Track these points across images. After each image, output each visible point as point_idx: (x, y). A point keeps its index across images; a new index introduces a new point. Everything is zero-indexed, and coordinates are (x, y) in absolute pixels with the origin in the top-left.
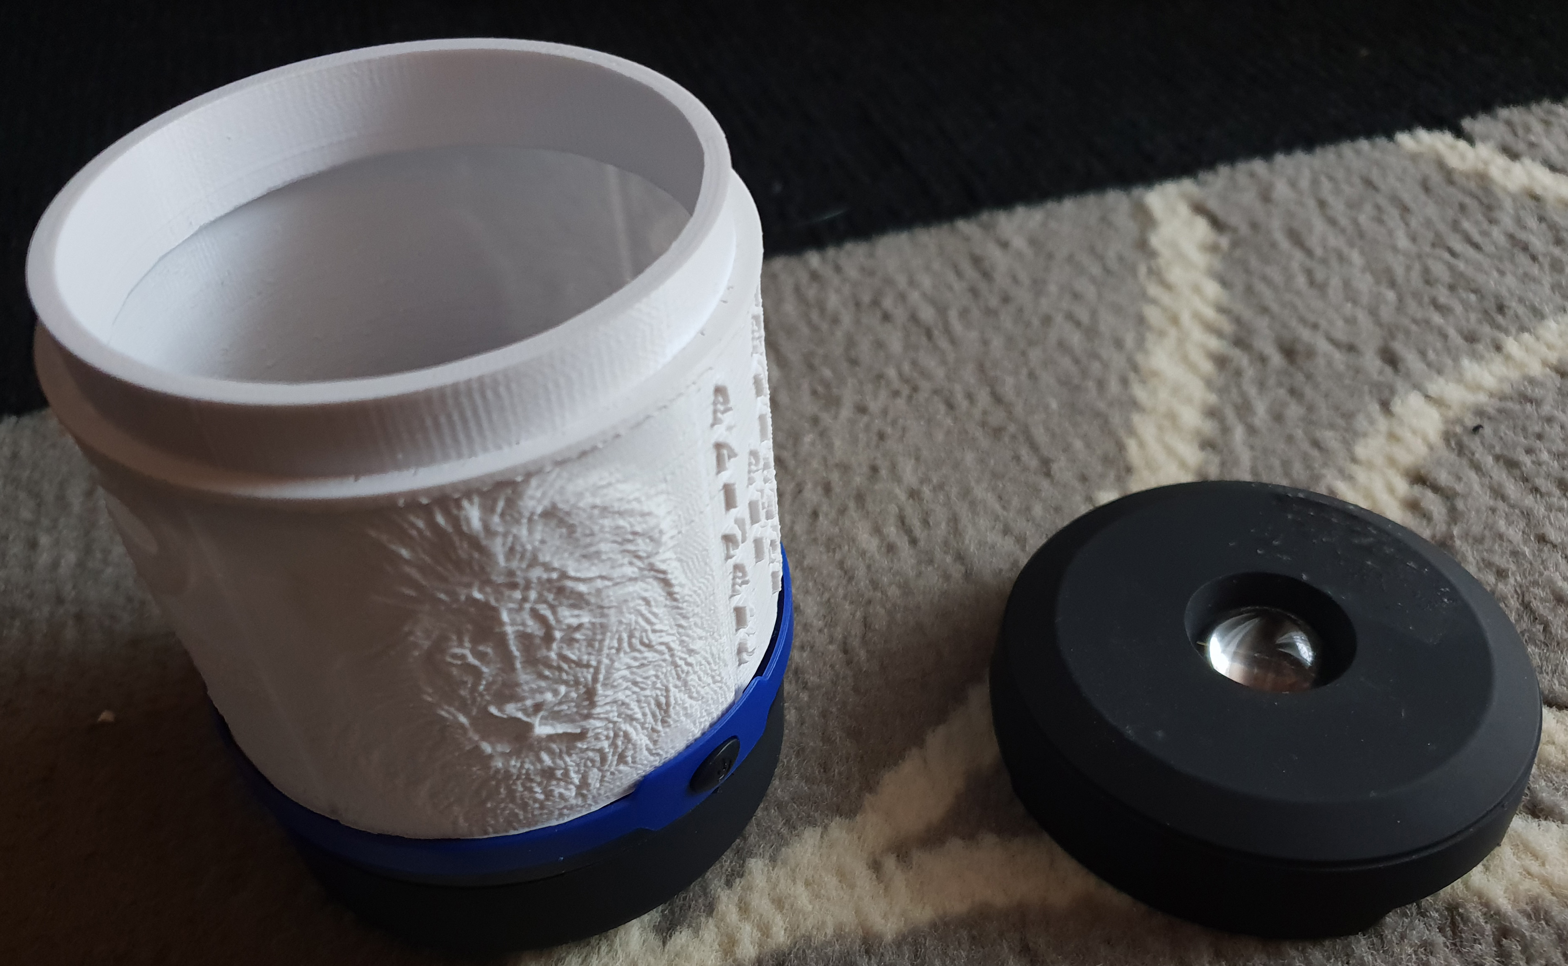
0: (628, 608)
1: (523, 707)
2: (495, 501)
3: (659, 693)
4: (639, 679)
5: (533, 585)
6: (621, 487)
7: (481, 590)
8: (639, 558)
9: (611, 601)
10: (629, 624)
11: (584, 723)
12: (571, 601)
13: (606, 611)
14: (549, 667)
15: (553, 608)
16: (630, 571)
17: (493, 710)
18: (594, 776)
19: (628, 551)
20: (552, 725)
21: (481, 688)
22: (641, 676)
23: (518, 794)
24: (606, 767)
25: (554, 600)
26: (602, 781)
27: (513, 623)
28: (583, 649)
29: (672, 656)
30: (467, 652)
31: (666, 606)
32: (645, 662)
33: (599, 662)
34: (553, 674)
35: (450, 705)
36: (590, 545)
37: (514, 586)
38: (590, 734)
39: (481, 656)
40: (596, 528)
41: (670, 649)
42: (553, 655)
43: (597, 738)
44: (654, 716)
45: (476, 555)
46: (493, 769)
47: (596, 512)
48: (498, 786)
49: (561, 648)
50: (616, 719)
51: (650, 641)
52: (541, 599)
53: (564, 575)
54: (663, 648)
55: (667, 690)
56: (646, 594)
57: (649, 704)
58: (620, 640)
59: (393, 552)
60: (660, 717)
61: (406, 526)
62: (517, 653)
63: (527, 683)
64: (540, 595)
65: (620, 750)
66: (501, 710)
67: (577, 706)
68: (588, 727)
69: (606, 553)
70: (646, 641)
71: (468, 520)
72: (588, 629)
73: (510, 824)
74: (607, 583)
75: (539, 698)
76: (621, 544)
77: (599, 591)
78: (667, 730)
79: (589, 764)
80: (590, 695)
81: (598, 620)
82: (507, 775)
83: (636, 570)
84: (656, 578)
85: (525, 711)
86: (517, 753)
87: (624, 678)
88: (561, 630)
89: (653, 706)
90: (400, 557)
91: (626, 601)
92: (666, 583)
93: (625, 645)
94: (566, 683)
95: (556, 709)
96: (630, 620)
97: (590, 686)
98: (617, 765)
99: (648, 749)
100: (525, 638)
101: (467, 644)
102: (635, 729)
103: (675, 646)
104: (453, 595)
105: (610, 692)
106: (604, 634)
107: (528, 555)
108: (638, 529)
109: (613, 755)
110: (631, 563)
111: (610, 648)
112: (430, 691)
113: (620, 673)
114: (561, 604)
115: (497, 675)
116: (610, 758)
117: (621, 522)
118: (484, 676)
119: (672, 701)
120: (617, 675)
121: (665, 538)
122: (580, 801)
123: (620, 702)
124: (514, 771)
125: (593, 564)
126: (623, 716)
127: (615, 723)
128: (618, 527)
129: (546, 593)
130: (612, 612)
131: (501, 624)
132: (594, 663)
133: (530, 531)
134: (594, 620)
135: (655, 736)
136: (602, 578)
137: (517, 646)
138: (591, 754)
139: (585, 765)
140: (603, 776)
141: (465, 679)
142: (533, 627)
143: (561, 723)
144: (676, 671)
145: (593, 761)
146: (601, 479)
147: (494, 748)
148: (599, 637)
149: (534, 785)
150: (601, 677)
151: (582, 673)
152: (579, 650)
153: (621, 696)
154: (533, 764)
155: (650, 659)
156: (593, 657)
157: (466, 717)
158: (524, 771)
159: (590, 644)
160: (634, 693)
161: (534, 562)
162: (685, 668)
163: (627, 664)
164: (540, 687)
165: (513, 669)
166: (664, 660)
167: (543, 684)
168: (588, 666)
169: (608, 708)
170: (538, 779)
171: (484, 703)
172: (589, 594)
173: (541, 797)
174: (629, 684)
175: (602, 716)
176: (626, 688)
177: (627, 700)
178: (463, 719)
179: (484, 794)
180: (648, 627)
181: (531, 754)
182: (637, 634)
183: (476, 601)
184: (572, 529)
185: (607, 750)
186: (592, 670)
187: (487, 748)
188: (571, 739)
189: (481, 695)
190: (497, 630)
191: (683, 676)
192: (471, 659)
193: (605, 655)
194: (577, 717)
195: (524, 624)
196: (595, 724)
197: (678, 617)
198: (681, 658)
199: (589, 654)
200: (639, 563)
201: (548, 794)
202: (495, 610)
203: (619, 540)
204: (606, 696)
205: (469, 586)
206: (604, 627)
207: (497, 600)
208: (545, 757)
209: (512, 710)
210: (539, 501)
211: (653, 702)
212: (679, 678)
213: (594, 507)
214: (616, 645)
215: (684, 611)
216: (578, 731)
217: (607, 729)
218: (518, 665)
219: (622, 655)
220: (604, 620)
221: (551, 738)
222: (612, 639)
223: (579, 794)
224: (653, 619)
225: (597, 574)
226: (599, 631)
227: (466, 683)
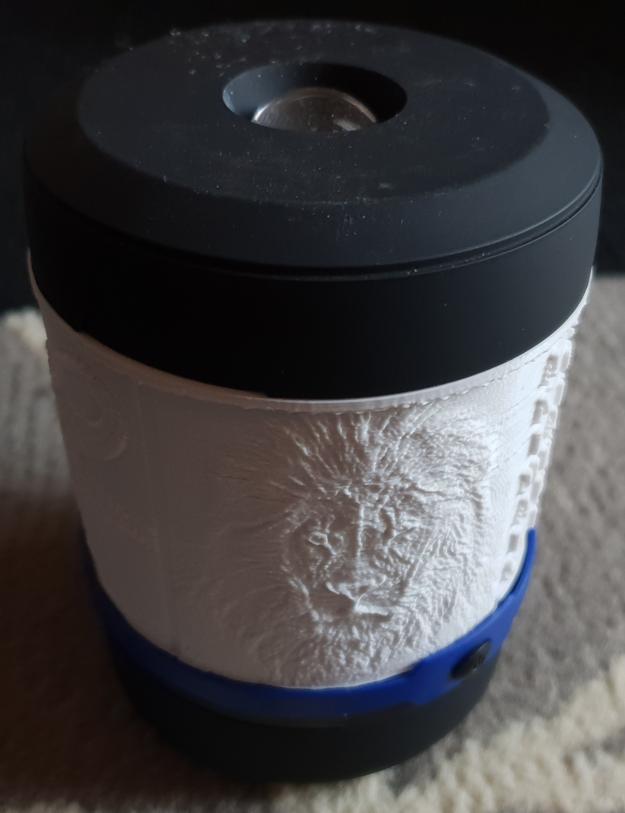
0: (449, 521)
1: (352, 588)
2: (383, 420)
3: (448, 593)
4: (439, 580)
5: (390, 491)
6: (473, 422)
7: (351, 489)
8: (468, 481)
9: (439, 513)
10: (445, 534)
11: (391, 608)
12: (412, 509)
13: (433, 520)
14: (380, 558)
15: (397, 512)
16: (459, 491)
17: (330, 586)
18: (386, 652)
19: (462, 475)
20: (367, 606)
21: (327, 567)
22: (441, 578)
23: (327, 657)
24: (396, 647)
25: (401, 505)
26: (391, 657)
27: (366, 520)
28: (408, 549)
29: (466, 565)
30: (325, 537)
31: (472, 524)
32: (447, 567)
33: (417, 561)
34: (381, 565)
35: (299, 577)
36: (439, 465)
37: (375, 489)
38: (394, 618)
39: (333, 541)
40: (447, 453)
41: (466, 560)
42: (386, 550)
43: (397, 622)
44: (440, 612)
45: (357, 460)
46: (315, 634)
47: (451, 439)
48: (315, 648)
49: (393, 545)
50: (414, 609)
51: (455, 550)
52: (392, 504)
53: (414, 487)
54: (461, 558)
55: (454, 592)
56: (463, 512)
57: (439, 601)
58: (435, 546)
59: (298, 448)
60: (443, 613)
61: (314, 429)
62: (361, 544)
63: (361, 568)
64: (392, 499)
65: (410, 634)
66: (335, 587)
67: (391, 594)
68: (394, 611)
69: (448, 474)
70: (453, 551)
71: (360, 431)
72: (416, 533)
73: (314, 680)
74: (441, 498)
75: (366, 582)
76: (459, 468)
77: (434, 503)
78: (446, 624)
79: (385, 642)
80: (402, 586)
81: (425, 527)
82: (324, 640)
83: (463, 491)
84: (473, 501)
85: (353, 591)
86: (336, 624)
87: (429, 576)
88: (398, 530)
89: (441, 603)
90: (301, 452)
91: (449, 515)
92: (478, 506)
93: (438, 550)
94: (388, 573)
95: (375, 593)
96: (447, 531)
97: (404, 579)
98: (405, 646)
99: (430, 639)
100: (371, 531)
101: (327, 531)
102: (425, 619)
103: (469, 557)
104: (329, 488)
105: (417, 587)
106: (427, 538)
107: (394, 466)
108: (475, 458)
109: (404, 637)
110: (461, 485)
111: (427, 551)
112: (288, 563)
113: (429, 572)
114: (404, 509)
115: (341, 558)
116: (401, 639)
117: (465, 451)
118: (332, 557)
119: (456, 602)
120: (426, 573)
121: (490, 469)
122: (370, 671)
123: (420, 596)
124: (330, 638)
125: (436, 481)
126: (420, 607)
127: (412, 612)
128: (461, 455)
129: (396, 499)
130: (438, 521)
131: (358, 517)
132: (412, 561)
133: (401, 447)
134: (422, 526)
135: (437, 628)
136: (439, 493)
137: (363, 538)
138: (389, 634)
139: (382, 643)
140: (392, 654)
141: (317, 558)
142: (379, 526)
143: (374, 605)
144: (464, 578)
145: (388, 640)
146: (462, 414)
147: (321, 617)
148: (422, 540)
149: (341, 652)
150: (415, 573)
151: (402, 567)
152: (406, 549)
153: (423, 591)
154: (345, 634)
155: (451, 565)
156: (413, 556)
157: (307, 589)
158: (337, 639)
159: (414, 546)
160: (432, 590)
161: (396, 473)
162: (471, 577)
163: (434, 566)
164: (369, 573)
165: (354, 555)
166: (459, 568)
167: (372, 571)
168: (408, 562)
169: (412, 599)
170: (346, 648)
171: (325, 579)
172: (427, 504)
173: (343, 662)
174: (431, 582)
175: (406, 605)
176: (429, 586)
177: (426, 596)
178: (305, 590)
179: (302, 652)
180: (457, 539)
181: (346, 626)
182: (448, 542)
183: (345, 496)
184: (430, 449)
185: (401, 633)
186: (409, 566)
187: (315, 616)
188: (378, 619)
189: (325, 573)
190: (353, 523)
191: (468, 582)
192: (327, 544)
193: (422, 556)
194: (388, 603)
195: (373, 521)
196: (400, 610)
197: (478, 535)
198: (470, 568)
199: (412, 553)
200: (466, 487)
201: (349, 661)
202: (357, 506)
203: (459, 465)
204: (413, 589)
205: (344, 483)
206: (428, 532)
207: (360, 498)
208: (355, 630)
209: (344, 588)
210: (415, 424)
211: (442, 600)
212: (465, 584)
213: (451, 436)
214: (431, 550)
215: (483, 531)
216: (386, 614)
217: (406, 616)
218: (359, 554)
219: (433, 557)
220: (430, 528)
221: (364, 616)
222: (431, 543)
223: (372, 666)
224: (462, 534)
225: (437, 490)
226: (424, 536)
227: (316, 561)
